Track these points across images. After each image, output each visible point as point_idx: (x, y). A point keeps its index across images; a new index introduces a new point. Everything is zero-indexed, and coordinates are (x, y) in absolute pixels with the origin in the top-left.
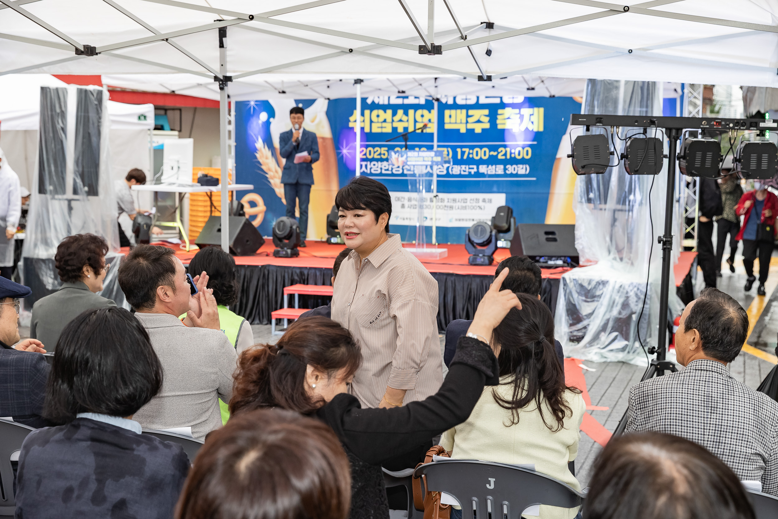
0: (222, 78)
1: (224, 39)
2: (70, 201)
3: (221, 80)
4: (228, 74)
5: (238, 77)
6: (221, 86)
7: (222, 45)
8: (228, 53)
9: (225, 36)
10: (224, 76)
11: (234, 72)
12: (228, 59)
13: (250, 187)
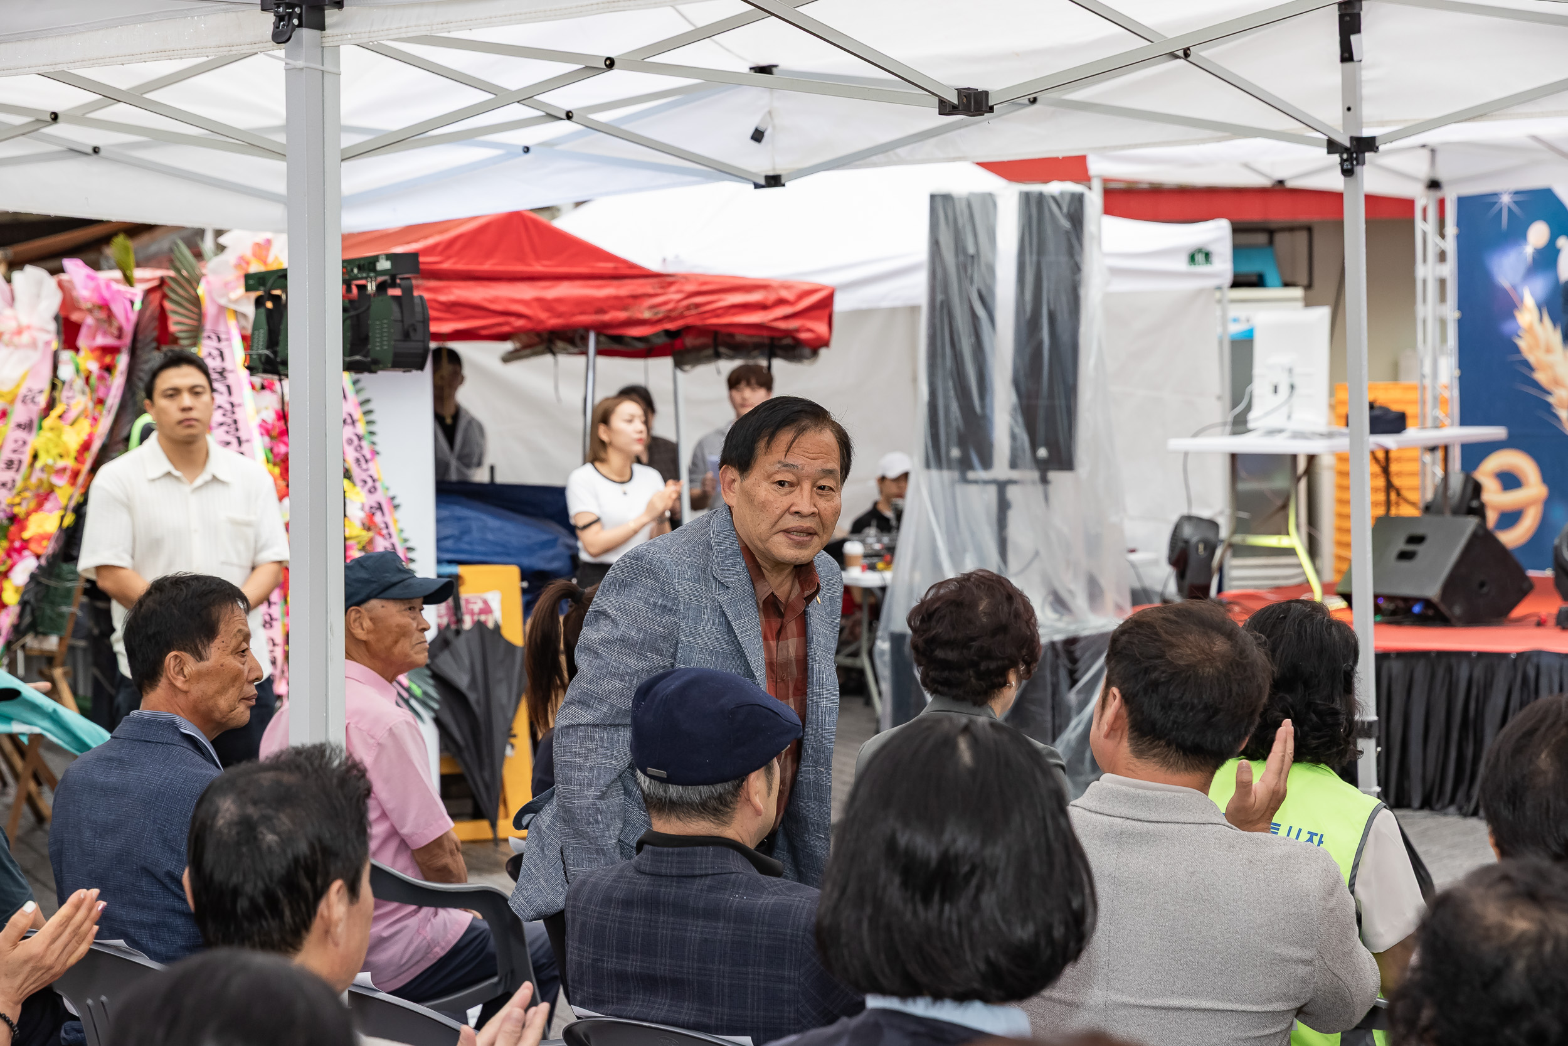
0: (1347, 144)
1: (1354, 38)
2: (1002, 486)
3: (1346, 150)
4: (1366, 133)
5: (1392, 137)
6: (1347, 166)
7: (1347, 55)
8: (1366, 75)
9: (1358, 30)
10: (1352, 139)
11: (1382, 124)
12: (1366, 91)
13: (1497, 432)
